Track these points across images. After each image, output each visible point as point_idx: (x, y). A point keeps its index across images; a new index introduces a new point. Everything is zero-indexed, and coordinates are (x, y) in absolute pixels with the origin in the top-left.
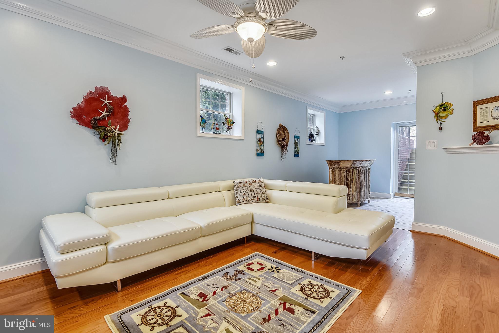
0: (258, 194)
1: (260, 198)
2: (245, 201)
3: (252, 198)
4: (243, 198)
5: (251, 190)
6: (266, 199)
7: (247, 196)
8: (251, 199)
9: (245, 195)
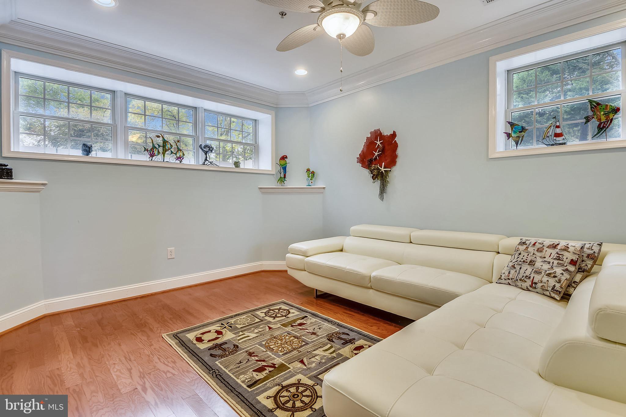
0: (538, 272)
1: (536, 283)
2: (509, 279)
3: (523, 279)
4: (507, 274)
5: (532, 263)
6: (550, 289)
7: (516, 271)
8: (520, 280)
9: (515, 268)
